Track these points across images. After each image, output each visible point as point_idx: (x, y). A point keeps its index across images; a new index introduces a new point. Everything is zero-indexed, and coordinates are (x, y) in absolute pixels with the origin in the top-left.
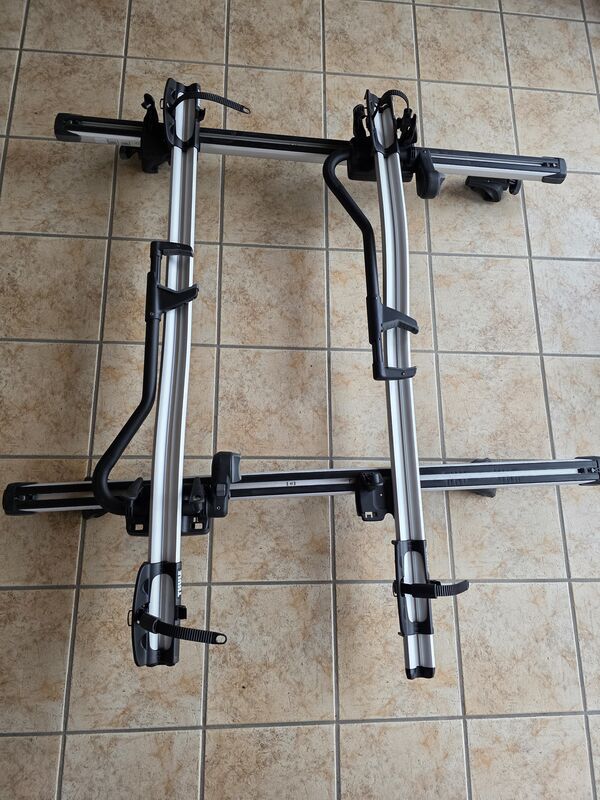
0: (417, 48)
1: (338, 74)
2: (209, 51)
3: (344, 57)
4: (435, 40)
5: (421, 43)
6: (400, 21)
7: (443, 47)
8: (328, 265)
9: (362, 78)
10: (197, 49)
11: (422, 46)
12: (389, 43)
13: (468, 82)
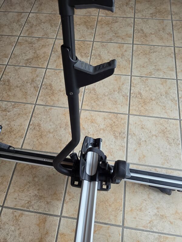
0: (130, 98)
1: (88, 110)
2: (29, 97)
3: (92, 102)
4: (140, 93)
5: (132, 95)
6: (123, 84)
7: (144, 97)
8: (59, 228)
9: (99, 113)
10: (24, 96)
11: (133, 97)
12: (116, 95)
13: (156, 116)
